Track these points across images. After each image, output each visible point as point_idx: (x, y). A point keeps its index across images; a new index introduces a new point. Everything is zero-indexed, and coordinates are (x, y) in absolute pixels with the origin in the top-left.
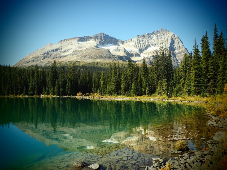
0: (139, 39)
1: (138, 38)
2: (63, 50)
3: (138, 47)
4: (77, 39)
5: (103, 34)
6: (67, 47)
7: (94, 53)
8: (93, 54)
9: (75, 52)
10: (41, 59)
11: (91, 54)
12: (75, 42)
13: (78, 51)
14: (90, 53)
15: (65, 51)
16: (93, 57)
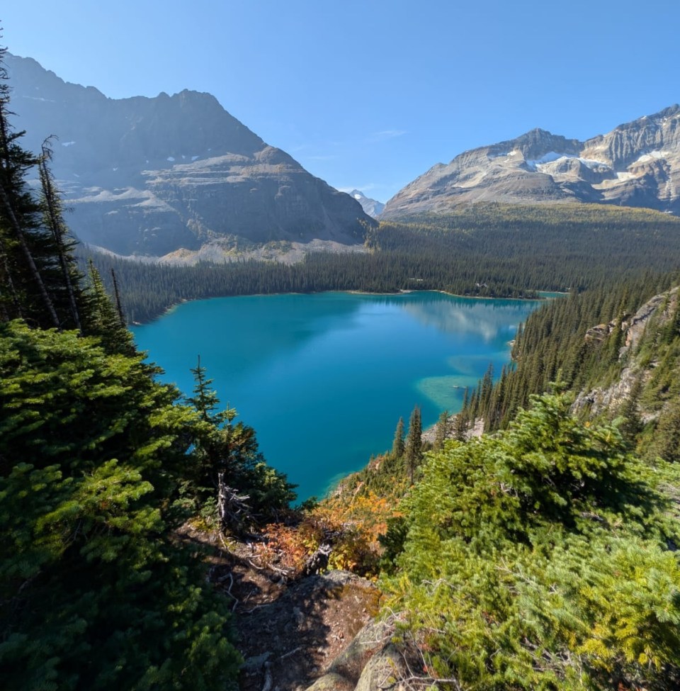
0: (621, 135)
1: (620, 132)
2: (461, 176)
3: (614, 155)
4: (487, 151)
5: (540, 130)
6: (469, 169)
7: (523, 185)
8: (520, 187)
9: (486, 183)
10: (430, 196)
11: (518, 187)
12: (483, 157)
13: (492, 179)
14: (516, 186)
15: (466, 178)
16: (521, 192)
